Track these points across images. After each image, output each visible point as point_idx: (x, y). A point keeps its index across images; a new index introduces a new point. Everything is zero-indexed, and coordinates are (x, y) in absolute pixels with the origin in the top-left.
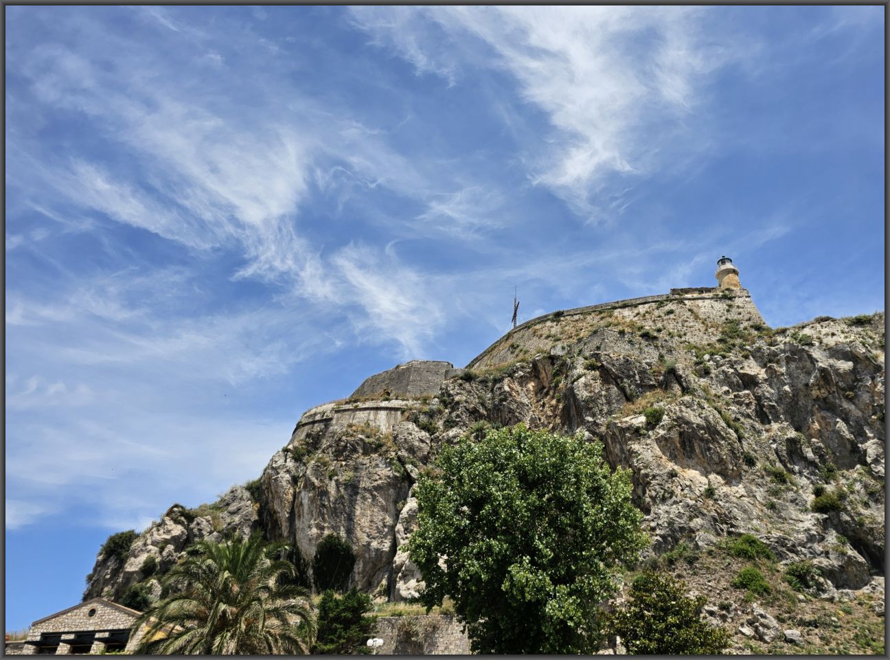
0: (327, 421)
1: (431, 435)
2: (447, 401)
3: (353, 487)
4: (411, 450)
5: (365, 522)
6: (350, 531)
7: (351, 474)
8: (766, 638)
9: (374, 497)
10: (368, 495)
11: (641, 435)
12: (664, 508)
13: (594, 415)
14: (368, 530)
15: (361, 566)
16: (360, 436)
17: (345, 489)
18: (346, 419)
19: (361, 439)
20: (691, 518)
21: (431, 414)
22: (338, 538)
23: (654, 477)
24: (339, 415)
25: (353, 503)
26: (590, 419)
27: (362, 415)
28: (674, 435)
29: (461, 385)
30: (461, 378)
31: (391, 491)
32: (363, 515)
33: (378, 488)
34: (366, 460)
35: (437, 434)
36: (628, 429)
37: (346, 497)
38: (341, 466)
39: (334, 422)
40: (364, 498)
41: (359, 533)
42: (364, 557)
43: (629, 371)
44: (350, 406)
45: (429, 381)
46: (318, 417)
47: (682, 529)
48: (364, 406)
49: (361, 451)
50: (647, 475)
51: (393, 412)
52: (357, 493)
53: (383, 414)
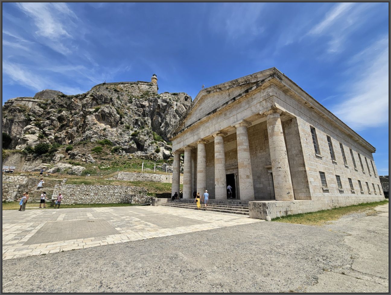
0: (12, 103)
1: (44, 110)
2: (53, 102)
3: (12, 121)
4: (34, 113)
5: (15, 130)
6: (10, 132)
7: (12, 117)
8: (87, 162)
9: (19, 124)
10: (17, 123)
11: (91, 114)
12: (88, 132)
13: (85, 108)
14: (16, 132)
15: (14, 141)
16: (18, 107)
17: (9, 121)
18: (19, 103)
19: (18, 108)
20: (93, 135)
21: (46, 104)
22: (6, 134)
23: (89, 124)
24: (16, 101)
25: (11, 125)
26: (84, 109)
27: (24, 102)
28: (100, 114)
29: (59, 98)
30: (60, 96)
31: (24, 123)
32: (15, 128)
33: (20, 122)
34: (18, 114)
35: (46, 110)
36: (88, 112)
37: (9, 123)
38: (9, 115)
39: (14, 103)
40: (15, 124)
41: (13, 133)
42: (15, 140)
43: (101, 98)
44: (21, 99)
45: (51, 96)
46: (10, 101)
47: (89, 137)
48: (25, 100)
49: (18, 111)
50: (87, 124)
51: (35, 103)
52: (13, 123)
53: (31, 103)
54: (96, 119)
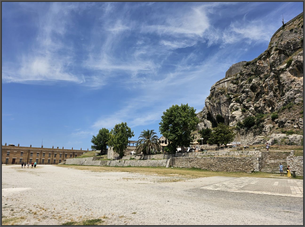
0: (214, 88)
1: (237, 85)
2: (241, 74)
3: (219, 103)
4: (231, 91)
5: (224, 111)
6: (221, 113)
7: (218, 100)
9: (224, 105)
10: (223, 104)
11: (284, 71)
12: (288, 93)
13: (275, 67)
14: (225, 112)
15: (226, 120)
17: (218, 104)
18: (218, 87)
19: (220, 92)
20: (295, 94)
21: (237, 79)
22: (219, 115)
23: (286, 84)
24: (217, 86)
25: (220, 107)
26: (274, 69)
27: (221, 85)
28: (295, 67)
29: (245, 67)
30: (245, 65)
31: (228, 102)
32: (223, 109)
33: (225, 102)
34: (221, 96)
35: (239, 84)
36: (280, 70)
37: (218, 106)
38: (216, 99)
39: (216, 88)
40: (222, 105)
41: (223, 113)
42: (226, 118)
43: (288, 46)
44: (218, 83)
45: (237, 69)
46: (213, 88)
47: (292, 98)
48: (222, 82)
49: (220, 94)
50: (283, 84)
51: (228, 81)
52: (220, 105)
53: (226, 83)
54: (292, 74)
